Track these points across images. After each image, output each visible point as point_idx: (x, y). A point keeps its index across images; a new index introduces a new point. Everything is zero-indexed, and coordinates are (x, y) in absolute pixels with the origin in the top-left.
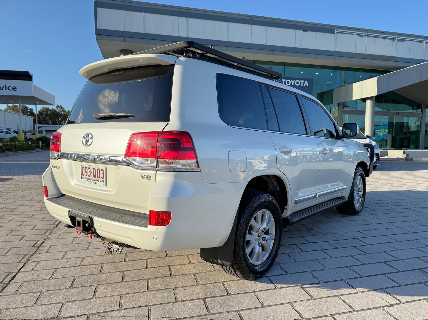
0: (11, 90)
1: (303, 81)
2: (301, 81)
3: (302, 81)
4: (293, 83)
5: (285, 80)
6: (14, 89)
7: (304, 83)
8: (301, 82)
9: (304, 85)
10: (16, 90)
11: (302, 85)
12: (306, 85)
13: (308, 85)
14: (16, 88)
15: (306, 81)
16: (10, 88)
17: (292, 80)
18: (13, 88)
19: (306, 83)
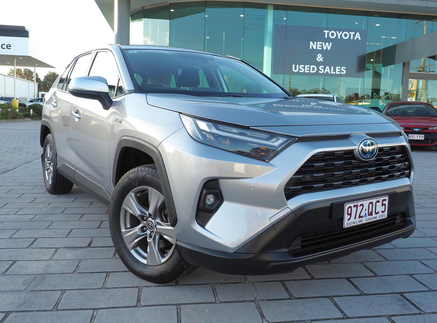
0: (5, 48)
1: (354, 33)
2: (350, 33)
3: (352, 33)
4: (339, 35)
5: (328, 31)
6: (9, 47)
7: (354, 36)
8: (350, 35)
9: (355, 39)
10: (10, 49)
11: (352, 38)
12: (358, 39)
13: (360, 39)
14: (10, 46)
15: (358, 34)
16: (4, 46)
17: (338, 32)
18: (7, 46)
19: (358, 36)
